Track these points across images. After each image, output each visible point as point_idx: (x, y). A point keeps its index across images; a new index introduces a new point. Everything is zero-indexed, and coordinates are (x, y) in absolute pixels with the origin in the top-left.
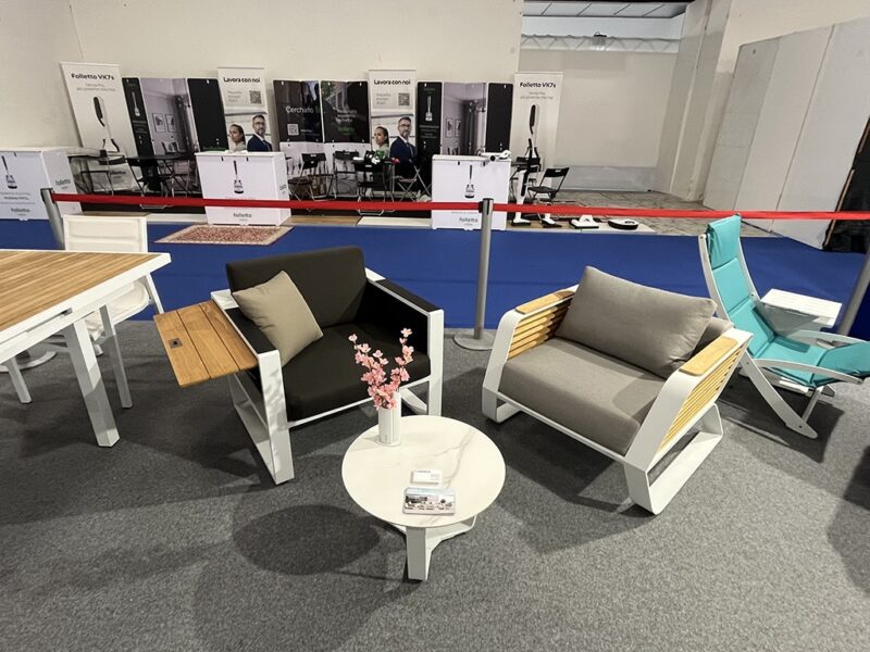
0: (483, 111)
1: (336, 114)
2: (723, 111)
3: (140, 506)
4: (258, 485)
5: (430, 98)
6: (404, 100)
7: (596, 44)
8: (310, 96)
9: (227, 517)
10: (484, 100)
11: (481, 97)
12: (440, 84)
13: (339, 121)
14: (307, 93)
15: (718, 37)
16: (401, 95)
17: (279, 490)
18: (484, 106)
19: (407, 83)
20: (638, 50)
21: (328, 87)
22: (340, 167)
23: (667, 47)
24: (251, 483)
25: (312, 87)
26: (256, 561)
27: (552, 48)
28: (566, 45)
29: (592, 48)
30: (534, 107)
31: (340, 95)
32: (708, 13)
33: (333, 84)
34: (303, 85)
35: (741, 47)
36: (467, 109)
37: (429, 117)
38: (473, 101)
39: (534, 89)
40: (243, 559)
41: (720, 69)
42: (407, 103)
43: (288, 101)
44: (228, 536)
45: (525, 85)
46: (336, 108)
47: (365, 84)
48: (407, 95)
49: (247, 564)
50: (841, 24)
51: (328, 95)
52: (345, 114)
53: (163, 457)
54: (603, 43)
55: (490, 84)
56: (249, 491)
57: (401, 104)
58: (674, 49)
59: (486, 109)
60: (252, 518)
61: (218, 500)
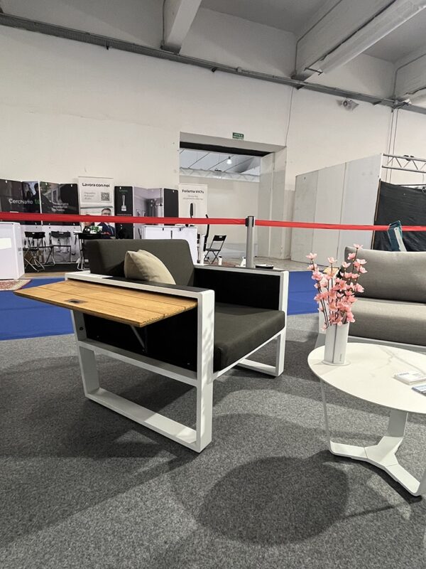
0: (161, 205)
1: (52, 205)
2: (293, 209)
3: (40, 528)
4: (175, 460)
5: (124, 196)
6: (105, 197)
7: (217, 175)
8: (30, 192)
9: (171, 503)
10: (161, 199)
11: (159, 197)
12: (132, 187)
13: (54, 210)
14: (27, 190)
15: (282, 173)
16: (102, 194)
17: (204, 458)
18: (161, 202)
19: (108, 186)
20: (239, 180)
21: (46, 186)
22: (55, 242)
23: (253, 179)
24: (166, 460)
25: (32, 186)
26: (253, 539)
27: (192, 175)
28: (200, 174)
29: (215, 177)
30: (192, 205)
31: (55, 192)
32: (274, 161)
33: (49, 184)
34: (23, 184)
35: (296, 177)
36: (150, 205)
37: (124, 208)
38: (153, 200)
39: (191, 194)
40: (237, 544)
41: (287, 188)
42: (107, 199)
43: (11, 195)
44: (192, 524)
45: (185, 191)
46: (52, 201)
47: (75, 186)
48: (108, 194)
49: (245, 548)
50: (350, 162)
51: (46, 192)
52: (59, 206)
53: (33, 464)
54: (220, 175)
55: (165, 189)
56: (171, 469)
57: (103, 199)
58: (257, 180)
59: (163, 204)
60: (202, 494)
61: (144, 487)
